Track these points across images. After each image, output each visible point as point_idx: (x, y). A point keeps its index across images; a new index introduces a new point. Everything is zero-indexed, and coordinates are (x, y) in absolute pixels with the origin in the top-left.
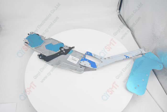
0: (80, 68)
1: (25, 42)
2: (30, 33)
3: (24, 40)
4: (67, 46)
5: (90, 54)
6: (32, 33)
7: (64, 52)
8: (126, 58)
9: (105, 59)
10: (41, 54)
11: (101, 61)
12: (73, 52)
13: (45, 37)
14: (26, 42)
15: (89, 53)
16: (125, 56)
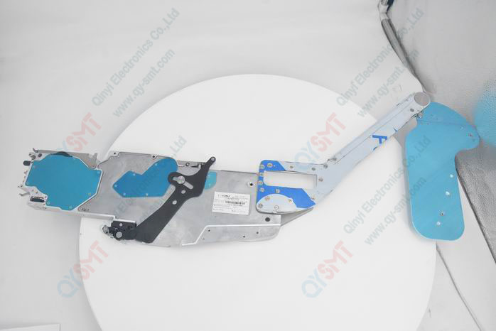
0: (268, 224)
1: (28, 198)
2: (29, 159)
3: (23, 192)
4: (187, 164)
5: (276, 167)
6: (37, 154)
7: (190, 187)
8: (381, 142)
9: (326, 166)
10: (115, 224)
11: (318, 177)
12: (218, 176)
13: (96, 154)
14: (34, 195)
15: (270, 165)
16: (374, 136)
